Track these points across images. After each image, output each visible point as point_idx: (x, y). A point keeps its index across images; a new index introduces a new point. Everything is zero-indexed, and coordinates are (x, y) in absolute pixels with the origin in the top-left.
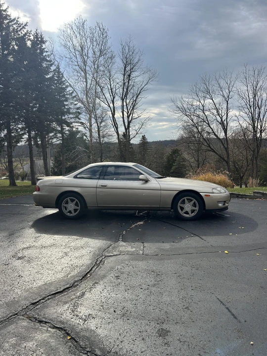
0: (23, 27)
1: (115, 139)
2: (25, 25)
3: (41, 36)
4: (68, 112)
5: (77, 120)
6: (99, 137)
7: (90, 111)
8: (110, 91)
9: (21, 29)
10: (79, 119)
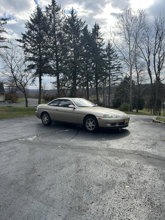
0: (83, 24)
1: (149, 82)
2: (84, 23)
3: (98, 25)
4: (113, 68)
5: (118, 71)
6: (138, 81)
7: (131, 65)
8: (147, 50)
9: (82, 25)
10: (119, 71)
